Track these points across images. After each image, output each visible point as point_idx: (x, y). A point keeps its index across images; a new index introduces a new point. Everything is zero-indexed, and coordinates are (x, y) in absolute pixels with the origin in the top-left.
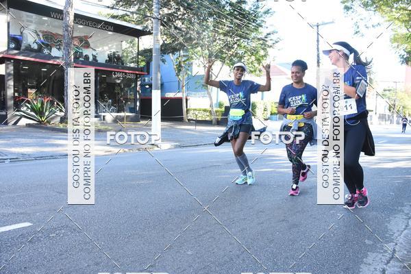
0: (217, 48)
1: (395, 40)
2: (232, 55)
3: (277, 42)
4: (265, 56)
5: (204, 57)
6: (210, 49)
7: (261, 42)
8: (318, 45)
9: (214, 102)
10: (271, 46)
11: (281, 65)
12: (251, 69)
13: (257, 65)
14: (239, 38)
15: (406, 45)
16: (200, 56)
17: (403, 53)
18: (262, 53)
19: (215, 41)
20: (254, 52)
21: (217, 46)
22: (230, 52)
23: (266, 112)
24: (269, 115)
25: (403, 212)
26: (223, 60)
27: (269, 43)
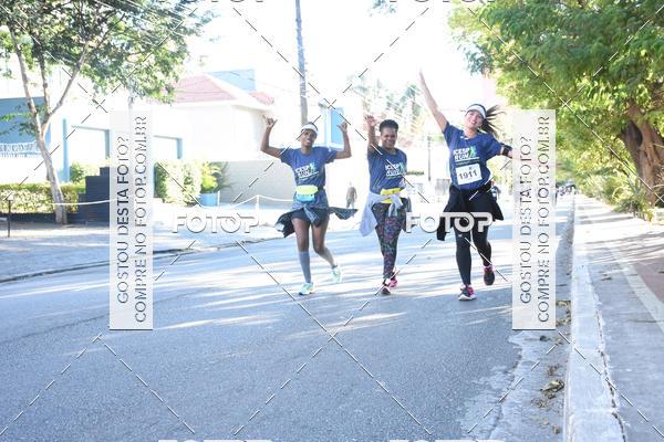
0: (56, 29)
1: (457, 21)
2: (96, 50)
3: (205, 21)
4: (179, 54)
5: (19, 53)
6: (36, 31)
7: (168, 20)
8: (299, 31)
9: (58, 165)
10: (192, 32)
11: (218, 74)
12: (148, 85)
13: (160, 76)
14: (110, 8)
15: (479, 33)
16: (9, 49)
17: (474, 50)
18: (171, 46)
19: (48, 12)
20: (150, 43)
21: (56, 24)
22: (90, 43)
23: (189, 187)
24: (197, 194)
25: (490, 388)
26: (73, 61)
27: (189, 23)
